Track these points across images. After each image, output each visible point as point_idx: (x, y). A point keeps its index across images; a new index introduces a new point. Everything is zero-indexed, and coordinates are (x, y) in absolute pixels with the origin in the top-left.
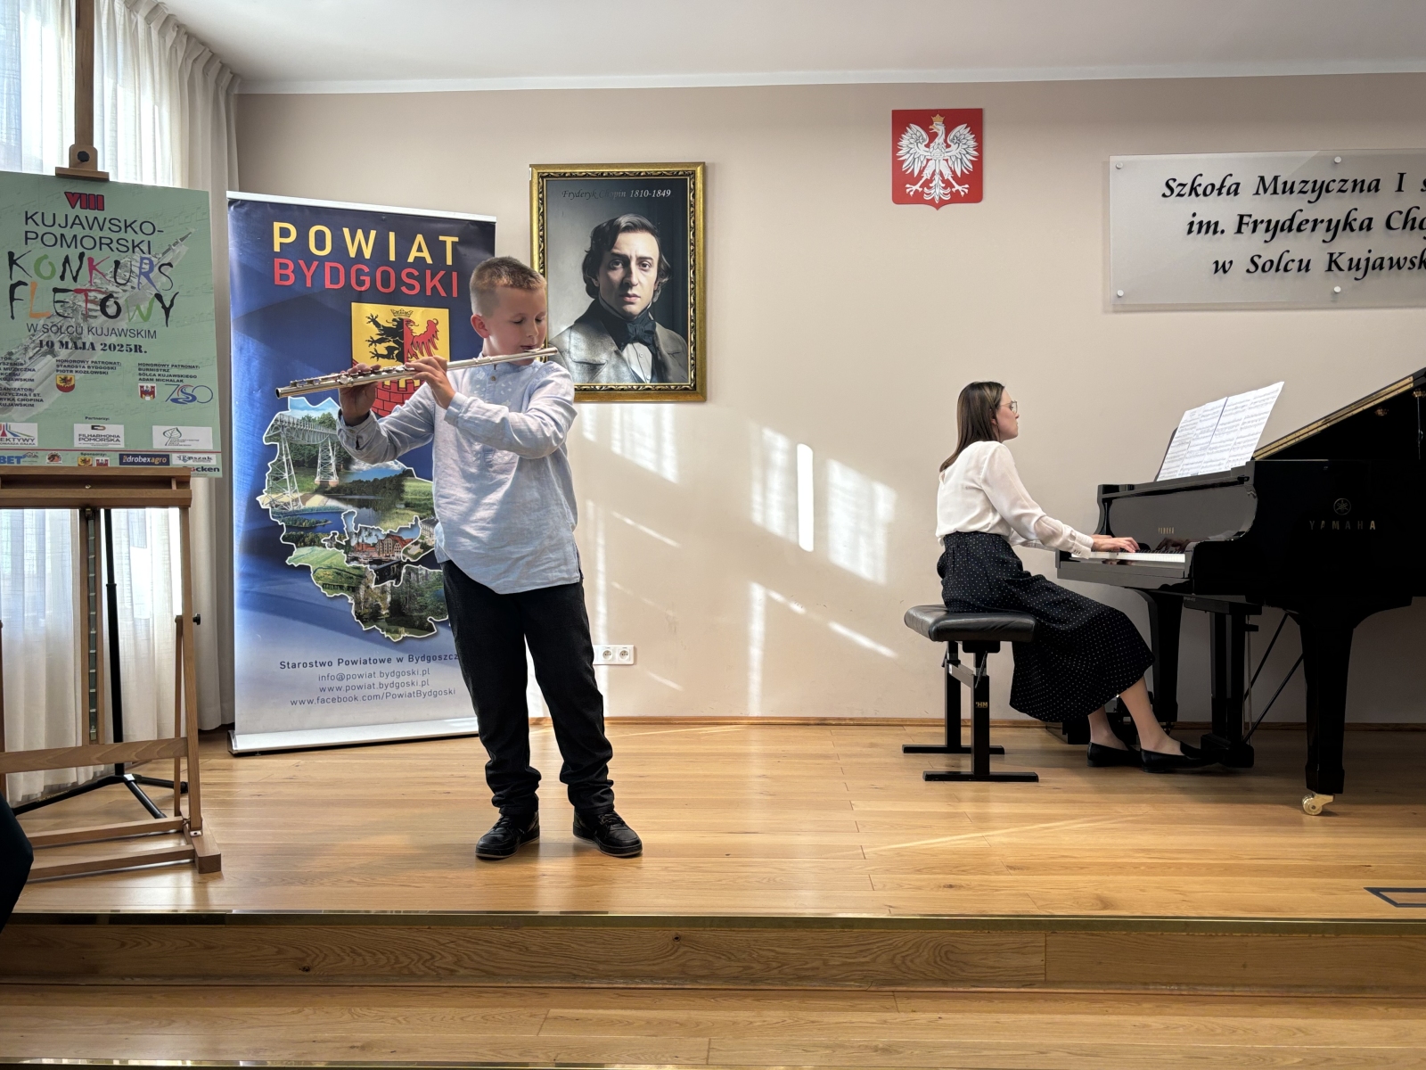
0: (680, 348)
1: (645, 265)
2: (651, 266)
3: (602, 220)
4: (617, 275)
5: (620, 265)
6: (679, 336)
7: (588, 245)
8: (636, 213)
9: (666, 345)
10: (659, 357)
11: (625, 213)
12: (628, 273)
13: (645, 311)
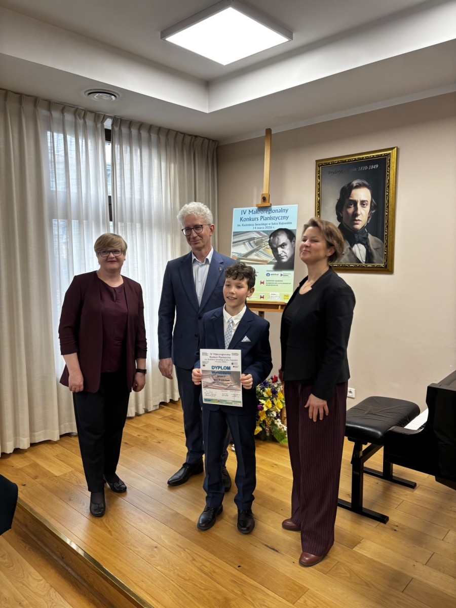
0: (380, 246)
1: (364, 205)
2: (367, 205)
3: (345, 184)
4: (351, 210)
5: (353, 205)
6: (379, 240)
7: (338, 197)
8: (361, 179)
9: (373, 245)
10: (369, 251)
11: (356, 179)
12: (356, 209)
13: (363, 227)
